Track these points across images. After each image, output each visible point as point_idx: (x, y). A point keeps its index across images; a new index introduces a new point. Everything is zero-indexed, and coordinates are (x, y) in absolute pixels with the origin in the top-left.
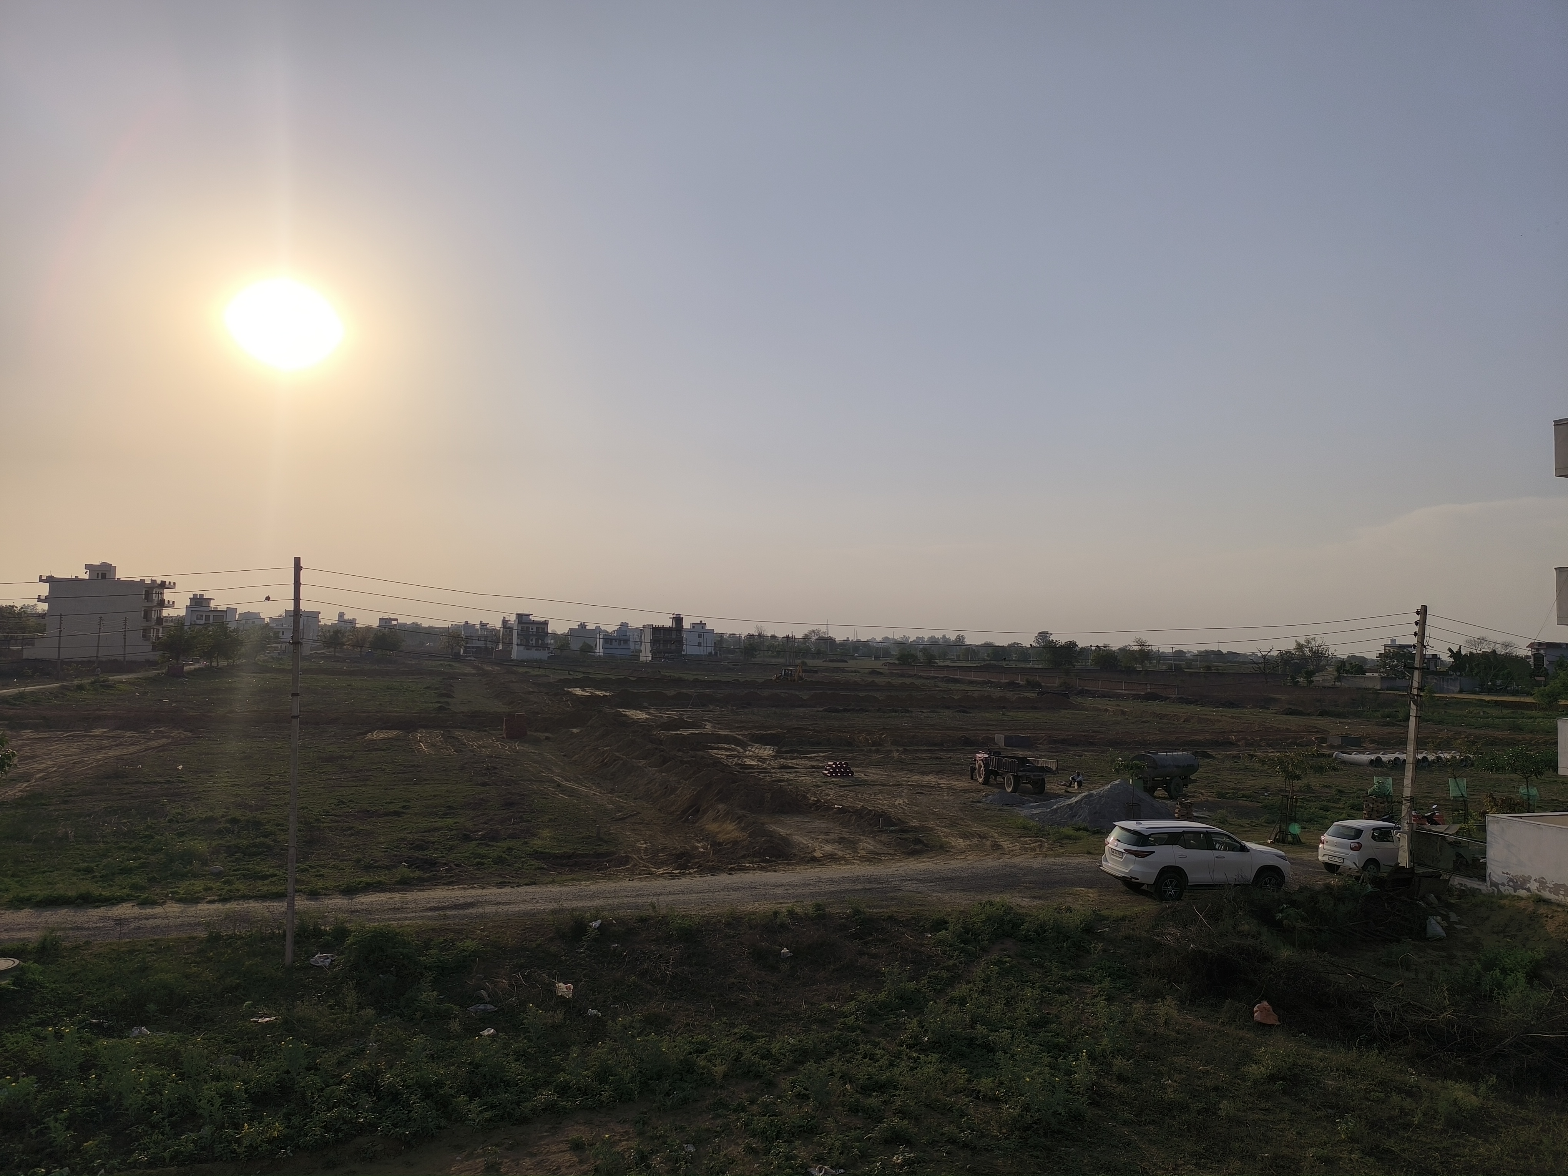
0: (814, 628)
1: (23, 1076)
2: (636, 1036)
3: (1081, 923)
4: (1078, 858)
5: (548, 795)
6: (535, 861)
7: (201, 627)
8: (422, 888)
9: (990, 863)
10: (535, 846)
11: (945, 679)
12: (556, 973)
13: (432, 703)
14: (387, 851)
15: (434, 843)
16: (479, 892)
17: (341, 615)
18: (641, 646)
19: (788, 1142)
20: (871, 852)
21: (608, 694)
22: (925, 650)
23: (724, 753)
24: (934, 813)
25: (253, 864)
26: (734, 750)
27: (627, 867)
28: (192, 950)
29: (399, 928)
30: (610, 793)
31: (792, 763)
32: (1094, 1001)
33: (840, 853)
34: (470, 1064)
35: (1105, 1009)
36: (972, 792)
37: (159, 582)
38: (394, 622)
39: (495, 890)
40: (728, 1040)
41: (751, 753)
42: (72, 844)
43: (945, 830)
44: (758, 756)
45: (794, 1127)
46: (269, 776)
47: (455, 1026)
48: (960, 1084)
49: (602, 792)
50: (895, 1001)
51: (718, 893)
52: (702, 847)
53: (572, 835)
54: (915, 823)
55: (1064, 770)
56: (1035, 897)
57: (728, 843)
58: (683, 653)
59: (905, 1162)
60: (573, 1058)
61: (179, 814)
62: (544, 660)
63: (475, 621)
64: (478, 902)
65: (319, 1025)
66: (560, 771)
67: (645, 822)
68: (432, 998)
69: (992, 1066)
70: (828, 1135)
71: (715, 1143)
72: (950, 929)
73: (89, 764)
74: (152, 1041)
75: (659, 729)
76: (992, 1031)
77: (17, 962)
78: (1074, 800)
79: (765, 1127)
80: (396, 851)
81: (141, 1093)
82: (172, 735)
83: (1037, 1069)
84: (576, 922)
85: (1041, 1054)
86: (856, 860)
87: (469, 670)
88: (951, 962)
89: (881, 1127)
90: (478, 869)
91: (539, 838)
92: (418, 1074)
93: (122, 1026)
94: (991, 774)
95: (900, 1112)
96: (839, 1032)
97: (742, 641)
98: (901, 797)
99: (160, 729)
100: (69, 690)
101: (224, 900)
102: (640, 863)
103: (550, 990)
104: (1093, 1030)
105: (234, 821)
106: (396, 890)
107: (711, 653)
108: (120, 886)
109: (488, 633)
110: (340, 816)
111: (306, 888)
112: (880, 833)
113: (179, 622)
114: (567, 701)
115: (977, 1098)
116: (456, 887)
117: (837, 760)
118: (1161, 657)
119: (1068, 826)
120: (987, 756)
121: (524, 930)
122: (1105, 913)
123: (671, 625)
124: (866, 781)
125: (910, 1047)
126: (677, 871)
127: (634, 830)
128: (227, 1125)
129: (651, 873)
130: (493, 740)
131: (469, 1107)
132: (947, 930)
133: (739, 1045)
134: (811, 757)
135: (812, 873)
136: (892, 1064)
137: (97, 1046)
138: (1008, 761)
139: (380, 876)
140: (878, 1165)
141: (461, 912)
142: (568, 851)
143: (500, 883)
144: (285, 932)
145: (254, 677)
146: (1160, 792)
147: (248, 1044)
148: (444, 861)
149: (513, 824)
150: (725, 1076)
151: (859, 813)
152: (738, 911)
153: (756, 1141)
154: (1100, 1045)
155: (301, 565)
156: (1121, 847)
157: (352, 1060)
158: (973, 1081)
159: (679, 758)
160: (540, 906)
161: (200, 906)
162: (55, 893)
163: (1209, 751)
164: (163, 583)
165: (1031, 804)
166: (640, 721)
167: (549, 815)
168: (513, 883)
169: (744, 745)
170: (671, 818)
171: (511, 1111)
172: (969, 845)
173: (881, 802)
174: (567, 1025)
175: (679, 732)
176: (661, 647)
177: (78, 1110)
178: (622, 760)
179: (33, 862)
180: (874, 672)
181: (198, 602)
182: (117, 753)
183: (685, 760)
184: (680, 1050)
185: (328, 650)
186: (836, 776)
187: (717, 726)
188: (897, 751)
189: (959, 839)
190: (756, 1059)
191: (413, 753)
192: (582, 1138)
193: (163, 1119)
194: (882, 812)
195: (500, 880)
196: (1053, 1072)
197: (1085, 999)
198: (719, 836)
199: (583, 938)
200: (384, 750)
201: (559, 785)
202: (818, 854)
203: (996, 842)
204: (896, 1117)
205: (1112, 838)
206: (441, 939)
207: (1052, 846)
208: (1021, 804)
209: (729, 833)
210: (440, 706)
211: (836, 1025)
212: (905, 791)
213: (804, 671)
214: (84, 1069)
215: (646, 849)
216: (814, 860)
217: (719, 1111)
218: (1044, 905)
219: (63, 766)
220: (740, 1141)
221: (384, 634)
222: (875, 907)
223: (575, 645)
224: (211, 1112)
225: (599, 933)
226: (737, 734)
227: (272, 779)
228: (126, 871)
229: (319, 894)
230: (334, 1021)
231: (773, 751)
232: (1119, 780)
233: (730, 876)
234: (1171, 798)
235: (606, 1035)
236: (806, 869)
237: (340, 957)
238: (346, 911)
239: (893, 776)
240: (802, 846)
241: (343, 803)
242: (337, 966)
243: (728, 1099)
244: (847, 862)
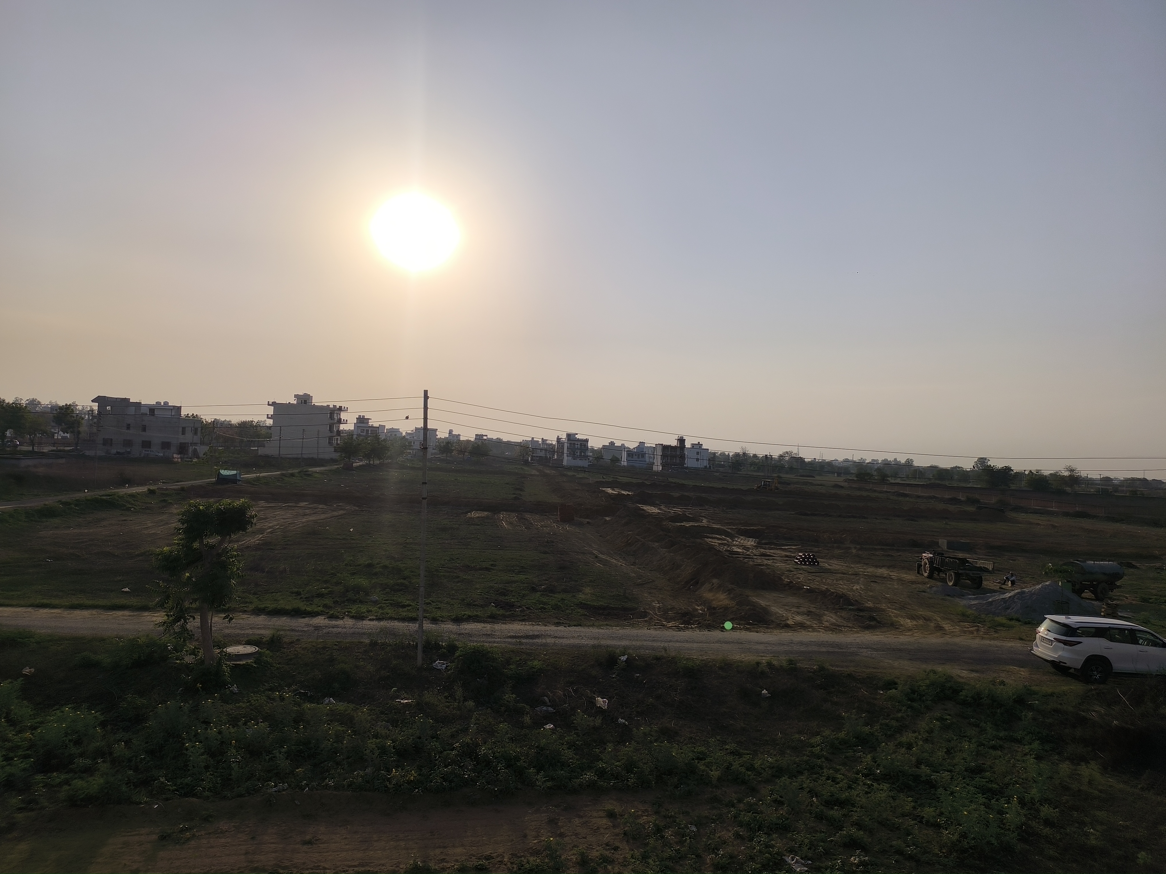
0: (788, 449)
1: (261, 722)
2: (653, 741)
3: (1013, 695)
4: (1011, 642)
5: (589, 563)
6: (581, 609)
7: (364, 437)
8: (504, 622)
9: (934, 640)
10: (580, 599)
11: (896, 494)
12: (596, 691)
13: (510, 494)
14: (481, 595)
15: (512, 591)
16: (543, 628)
17: (451, 432)
18: (654, 460)
19: (767, 834)
20: (833, 624)
21: (630, 494)
22: (879, 470)
23: (717, 542)
24: (886, 598)
25: (396, 597)
26: (724, 540)
27: (646, 619)
28: (360, 651)
29: (490, 648)
30: (632, 565)
31: (770, 552)
32: (1025, 758)
33: (808, 623)
34: (537, 747)
35: (1035, 766)
36: (918, 583)
37: (338, 407)
38: (485, 438)
39: (553, 628)
40: (721, 753)
41: (737, 543)
42: (288, 576)
43: (895, 611)
44: (743, 545)
45: (772, 824)
46: (406, 539)
47: (527, 719)
48: (907, 809)
49: (627, 564)
50: (852, 739)
51: (713, 644)
52: (701, 610)
53: (606, 593)
54: (870, 604)
55: (999, 571)
56: (972, 671)
57: (721, 608)
58: (685, 466)
59: (861, 863)
60: (608, 752)
61: (351, 560)
62: (586, 467)
63: (538, 438)
64: (542, 635)
65: (439, 709)
66: (597, 547)
67: (658, 588)
68: (512, 699)
69: (934, 799)
70: (799, 833)
71: (711, 827)
72: (899, 688)
73: (298, 525)
74: (336, 708)
75: (668, 521)
76: (934, 772)
77: (257, 649)
78: (1008, 595)
79: (749, 821)
80: (487, 595)
81: (330, 741)
82: (346, 508)
83: (973, 806)
84: (609, 655)
85: (976, 794)
86: (821, 629)
87: (534, 472)
88: (899, 715)
89: (841, 833)
90: (542, 612)
91: (583, 593)
92: (503, 749)
93: (318, 696)
94: (935, 570)
95: (856, 824)
96: (808, 758)
97: (730, 458)
98: (858, 583)
99: (340, 504)
100: (286, 476)
101: (379, 619)
102: (655, 617)
103: (592, 703)
104: (1023, 781)
105: (385, 567)
106: (488, 622)
107: (706, 466)
108: (316, 605)
109: (547, 447)
110: (451, 568)
111: (429, 616)
112: (841, 610)
113: (350, 433)
114: (602, 497)
115: (921, 822)
116: (527, 623)
117: (806, 552)
118: (1089, 482)
119: (1002, 616)
120: (932, 556)
121: (573, 657)
122: (1034, 688)
123: (676, 444)
124: (829, 569)
125: (866, 776)
126: (683, 626)
127: (650, 593)
128: (382, 768)
129: (663, 625)
130: (551, 522)
131: (536, 777)
132: (896, 689)
133: (730, 758)
134: (785, 549)
135: (786, 636)
136: (850, 787)
137: (304, 708)
138: (951, 561)
139: (477, 611)
140: (839, 862)
141: (531, 641)
142: (603, 604)
143: (557, 623)
144: (417, 644)
145: (396, 472)
146: (1087, 594)
147: (394, 716)
148: (519, 605)
149: (565, 582)
150: (719, 779)
151: (824, 594)
152: (728, 659)
153: (743, 830)
154: (1029, 794)
155: (428, 395)
156: (1051, 636)
157: (460, 735)
158: (918, 809)
159: (683, 543)
160: (584, 642)
161: (365, 622)
162: (279, 606)
163: (1134, 563)
164: (341, 407)
165: (970, 596)
166: (654, 514)
167: (590, 577)
168: (566, 624)
169: (732, 537)
170: (677, 586)
171: (565, 784)
172: (915, 625)
173: (841, 586)
174: (603, 728)
175: (682, 524)
176: (669, 461)
177: (293, 747)
178: (641, 541)
179: (266, 586)
180: (837, 486)
181: (362, 420)
182: (314, 518)
183: (688, 544)
184: (686, 756)
185: (442, 455)
186: (805, 564)
187: (711, 521)
188: (855, 548)
189: (907, 620)
190: (743, 770)
191: (498, 528)
192: (614, 809)
193: (343, 759)
194: (843, 594)
195: (557, 621)
196: (987, 810)
197: (1016, 756)
198: (714, 602)
199: (615, 667)
200: (478, 525)
201: (596, 557)
202: (790, 622)
203: (938, 624)
204: (854, 828)
205: (1043, 628)
206: (518, 659)
207: (988, 631)
208: (961, 596)
209: (721, 601)
210: (516, 497)
211: (805, 752)
212: (862, 579)
213: (779, 483)
214: (297, 721)
215: (659, 608)
216: (787, 626)
217: (715, 804)
218: (980, 677)
219: (282, 526)
220: (730, 829)
221: (478, 445)
222: (837, 666)
223: (607, 457)
224: (372, 759)
225: (626, 665)
226: (727, 528)
227: (408, 541)
228: (321, 596)
229: (438, 620)
230: (448, 707)
231: (755, 542)
232: (1049, 582)
233: (722, 633)
234: (1097, 599)
235: (632, 739)
236: (781, 633)
237: (452, 664)
238: (456, 633)
239: (852, 567)
240: (778, 615)
241: (453, 560)
242: (450, 670)
243: (721, 796)
244: (814, 630)
